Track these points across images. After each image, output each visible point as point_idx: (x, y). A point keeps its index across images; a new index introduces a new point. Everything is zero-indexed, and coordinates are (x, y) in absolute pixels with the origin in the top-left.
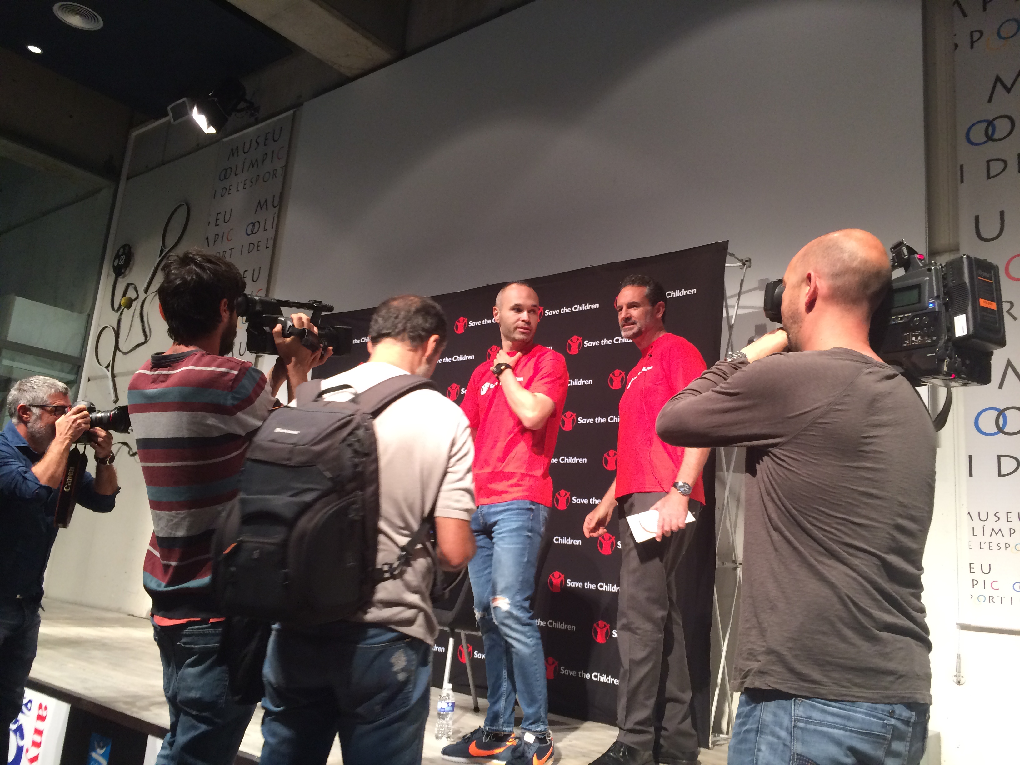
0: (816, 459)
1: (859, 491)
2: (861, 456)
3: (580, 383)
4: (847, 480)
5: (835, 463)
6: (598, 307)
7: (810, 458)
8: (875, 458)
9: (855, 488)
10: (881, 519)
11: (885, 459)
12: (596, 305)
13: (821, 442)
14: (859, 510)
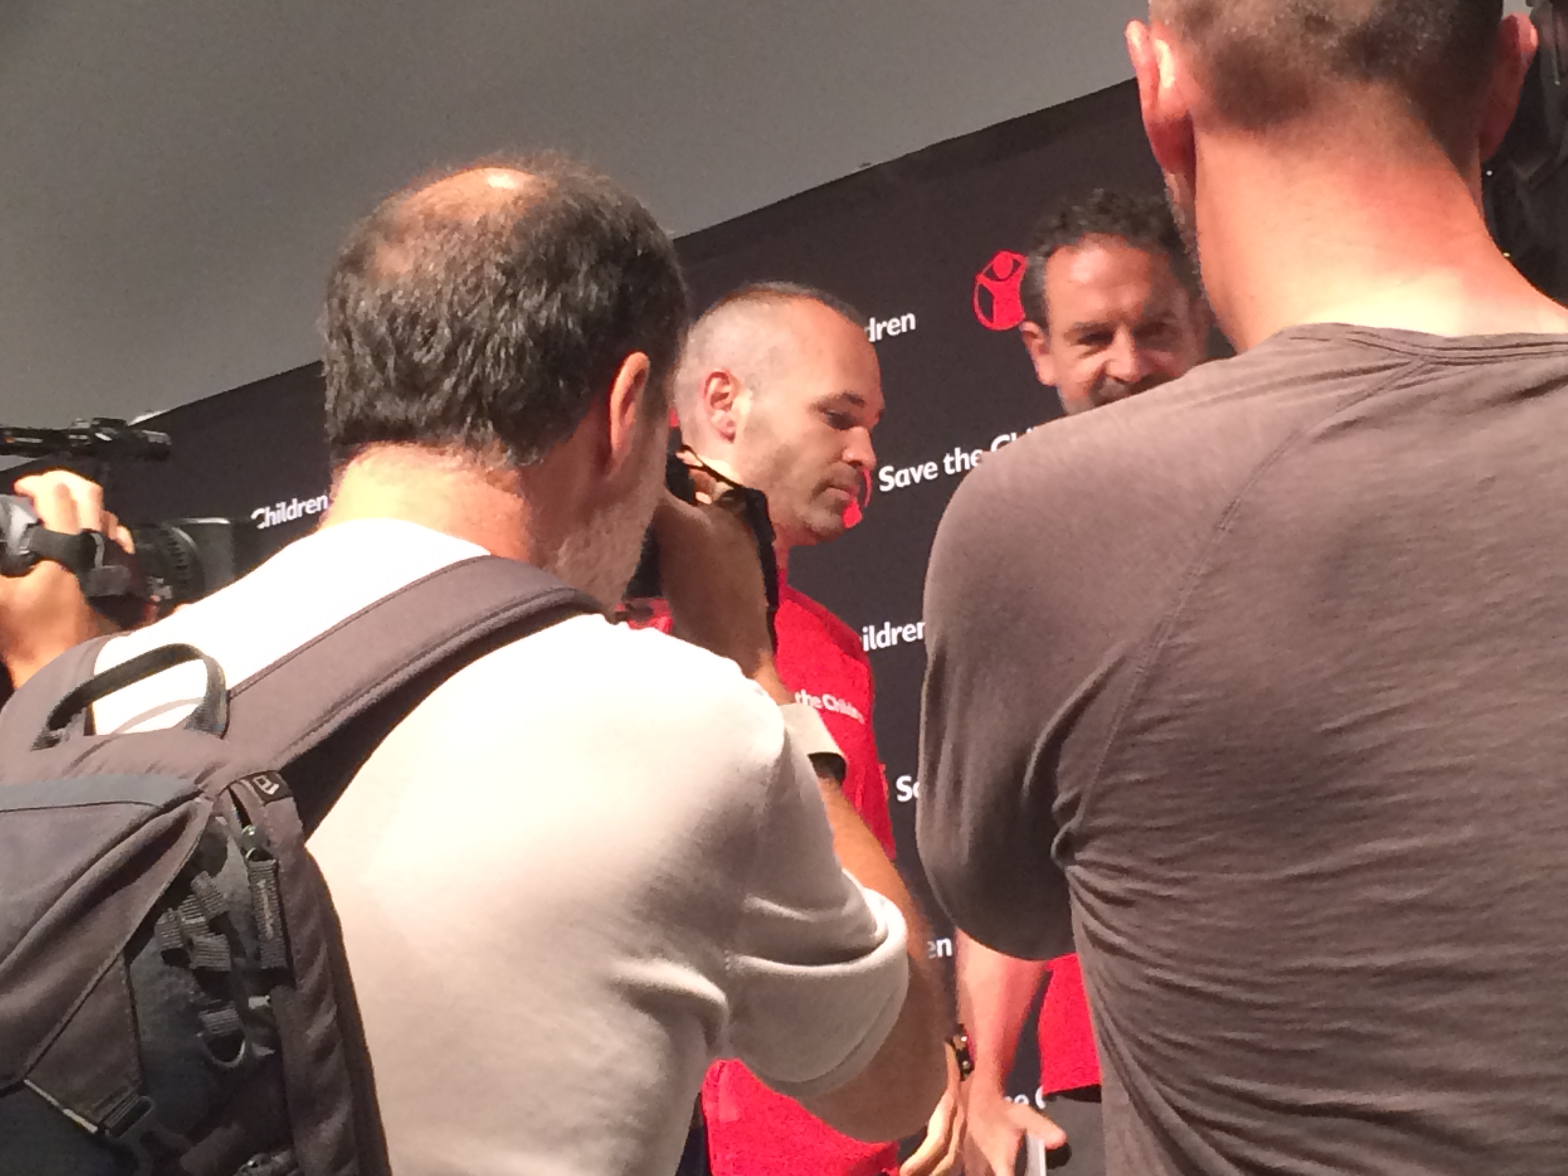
0: (1176, 882)
1: (1380, 972)
2: (1348, 817)
3: (883, 639)
4: (1313, 939)
5: (1247, 877)
6: (913, 326)
7: (1158, 880)
8: (1423, 804)
9: (1352, 962)
10: (1512, 1068)
11: (1476, 798)
12: (904, 319)
13: (1169, 804)
14: (1395, 1055)
